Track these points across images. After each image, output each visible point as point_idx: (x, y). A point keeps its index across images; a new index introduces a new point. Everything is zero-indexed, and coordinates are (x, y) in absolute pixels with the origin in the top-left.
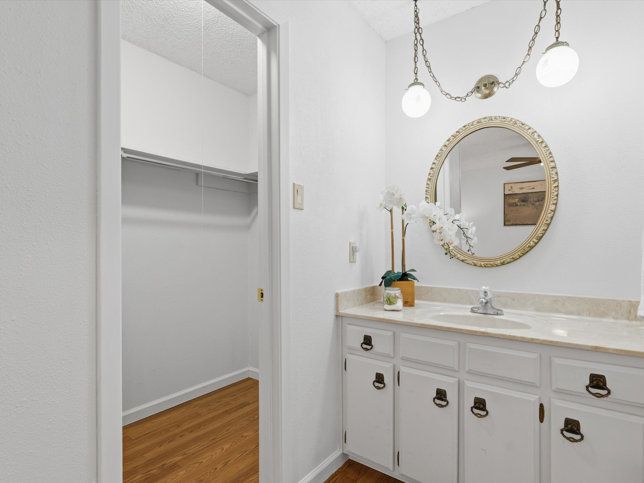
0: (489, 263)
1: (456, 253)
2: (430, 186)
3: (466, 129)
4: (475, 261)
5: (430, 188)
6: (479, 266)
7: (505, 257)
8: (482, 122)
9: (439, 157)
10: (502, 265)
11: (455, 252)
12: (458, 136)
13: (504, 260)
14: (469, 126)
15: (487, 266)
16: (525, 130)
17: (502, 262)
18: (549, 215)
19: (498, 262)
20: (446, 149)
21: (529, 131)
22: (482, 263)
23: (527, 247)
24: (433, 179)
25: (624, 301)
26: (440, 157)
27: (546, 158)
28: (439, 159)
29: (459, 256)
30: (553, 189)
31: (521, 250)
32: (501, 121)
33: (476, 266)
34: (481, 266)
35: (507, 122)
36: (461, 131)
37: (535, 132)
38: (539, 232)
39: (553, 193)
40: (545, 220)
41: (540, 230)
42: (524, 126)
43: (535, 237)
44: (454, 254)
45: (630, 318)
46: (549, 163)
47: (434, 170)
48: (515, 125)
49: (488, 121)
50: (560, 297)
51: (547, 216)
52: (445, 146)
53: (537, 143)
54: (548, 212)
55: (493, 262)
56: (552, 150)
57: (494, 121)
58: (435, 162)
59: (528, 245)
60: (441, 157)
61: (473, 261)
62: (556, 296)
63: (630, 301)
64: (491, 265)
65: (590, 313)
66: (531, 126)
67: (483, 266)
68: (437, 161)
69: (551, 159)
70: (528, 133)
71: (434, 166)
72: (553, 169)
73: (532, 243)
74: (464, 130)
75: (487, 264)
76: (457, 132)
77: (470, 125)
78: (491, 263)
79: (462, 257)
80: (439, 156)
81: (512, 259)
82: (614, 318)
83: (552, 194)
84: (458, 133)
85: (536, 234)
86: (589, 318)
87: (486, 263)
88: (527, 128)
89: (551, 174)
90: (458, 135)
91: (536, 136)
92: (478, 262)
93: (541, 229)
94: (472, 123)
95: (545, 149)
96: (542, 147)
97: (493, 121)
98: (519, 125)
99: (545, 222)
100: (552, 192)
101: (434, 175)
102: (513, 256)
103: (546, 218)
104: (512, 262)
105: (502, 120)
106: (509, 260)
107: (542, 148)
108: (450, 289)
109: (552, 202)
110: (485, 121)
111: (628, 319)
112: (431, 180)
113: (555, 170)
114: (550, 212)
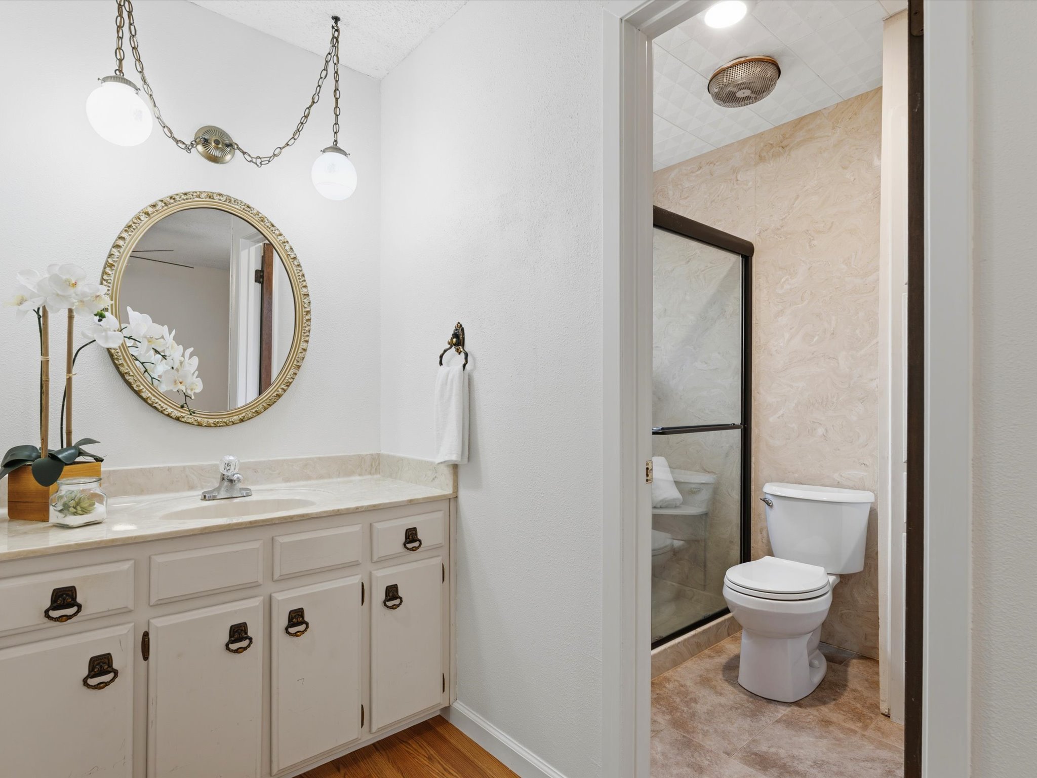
0: (221, 420)
1: (165, 406)
2: (112, 278)
3: (187, 199)
4: (199, 419)
5: (112, 282)
6: (206, 426)
7: (243, 411)
8: (214, 199)
9: (132, 229)
10: (241, 422)
11: (162, 404)
12: (172, 205)
13: (244, 415)
14: (192, 195)
15: (218, 425)
16: (274, 235)
17: (242, 418)
18: (300, 354)
19: (235, 417)
20: (147, 219)
21: (280, 237)
22: (211, 421)
23: (274, 396)
24: (118, 265)
25: (367, 455)
26: (134, 229)
27: (298, 280)
28: (132, 234)
29: (170, 410)
30: (305, 321)
31: (266, 400)
32: (244, 209)
33: (201, 426)
34: (208, 426)
35: (252, 213)
36: (177, 198)
37: (287, 242)
38: (288, 376)
39: (306, 327)
40: (296, 361)
41: (289, 374)
42: (273, 229)
43: (284, 383)
44: (162, 407)
45: (372, 472)
46: (301, 288)
47: (122, 250)
48: (262, 223)
49: (224, 201)
50: (310, 459)
51: (297, 356)
52: (147, 214)
53: (288, 257)
54: (299, 351)
55: (228, 419)
56: (305, 271)
57: (233, 204)
58: (123, 235)
59: (276, 393)
60: (136, 230)
61: (196, 418)
62: (307, 459)
63: (372, 455)
64: (225, 423)
65: (339, 473)
66: (282, 232)
67: (212, 425)
68: (127, 234)
69: (304, 284)
70: (278, 240)
71: (121, 243)
72: (305, 297)
73: (280, 390)
74: (184, 200)
75: (218, 422)
76: (171, 198)
77: (195, 194)
78: (224, 420)
79: (176, 412)
80: (134, 227)
81: (254, 413)
82: (360, 475)
83: (304, 328)
84: (172, 201)
85: (285, 379)
86: (339, 480)
87: (217, 420)
88: (277, 232)
89: (303, 303)
90: (172, 203)
91: (287, 248)
92: (203, 419)
93: (290, 372)
94: (198, 193)
95: (298, 268)
96: (294, 264)
97: (231, 205)
98: (267, 224)
99: (295, 363)
100: (303, 325)
101: (121, 259)
102: (256, 409)
103: (297, 358)
104: (255, 417)
105: (246, 209)
106: (250, 415)
107: (293, 266)
108: (150, 468)
109: (304, 338)
110: (219, 200)
111: (371, 474)
112: (113, 268)
113: (308, 299)
114: (301, 351)
